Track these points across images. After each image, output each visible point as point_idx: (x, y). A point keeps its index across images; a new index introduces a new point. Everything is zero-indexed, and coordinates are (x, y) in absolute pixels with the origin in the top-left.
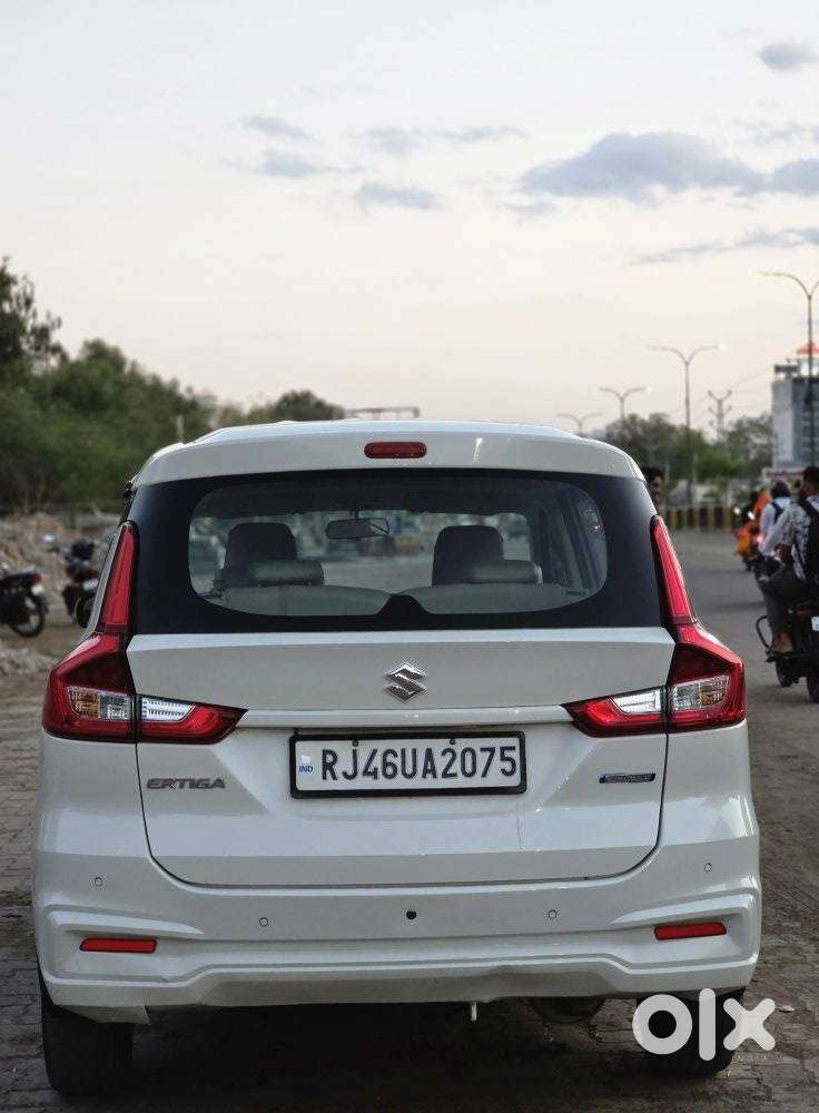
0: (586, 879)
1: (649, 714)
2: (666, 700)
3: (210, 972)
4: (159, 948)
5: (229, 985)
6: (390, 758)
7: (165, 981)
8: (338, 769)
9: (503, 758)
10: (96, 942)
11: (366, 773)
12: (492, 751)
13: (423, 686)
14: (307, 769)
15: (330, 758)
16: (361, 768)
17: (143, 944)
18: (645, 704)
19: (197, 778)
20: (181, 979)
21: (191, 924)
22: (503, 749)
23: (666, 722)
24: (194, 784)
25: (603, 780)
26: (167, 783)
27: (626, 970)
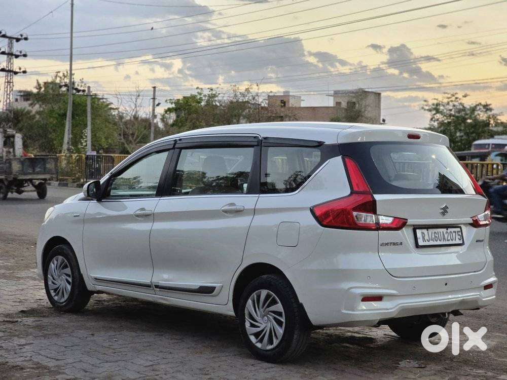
3: (400, 305)
4: (385, 298)
5: (404, 309)
6: (436, 235)
7: (388, 309)
8: (426, 238)
9: (458, 235)
10: (367, 299)
11: (431, 239)
12: (455, 232)
14: (419, 238)
15: (423, 235)
17: (378, 298)
19: (395, 242)
20: (391, 309)
21: (394, 289)
22: (458, 232)
24: (394, 244)
26: (387, 244)
27: (482, 299)
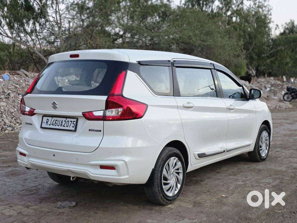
0: (85, 152)
1: (100, 116)
2: (104, 113)
4: (26, 156)
6: (56, 122)
8: (48, 123)
9: (73, 124)
11: (52, 124)
12: (72, 121)
13: (58, 107)
14: (44, 123)
15: (48, 121)
16: (51, 124)
18: (100, 113)
20: (27, 162)
22: (74, 121)
23: (104, 118)
24: (30, 124)
25: (89, 130)
26: (27, 124)
27: (91, 174)
